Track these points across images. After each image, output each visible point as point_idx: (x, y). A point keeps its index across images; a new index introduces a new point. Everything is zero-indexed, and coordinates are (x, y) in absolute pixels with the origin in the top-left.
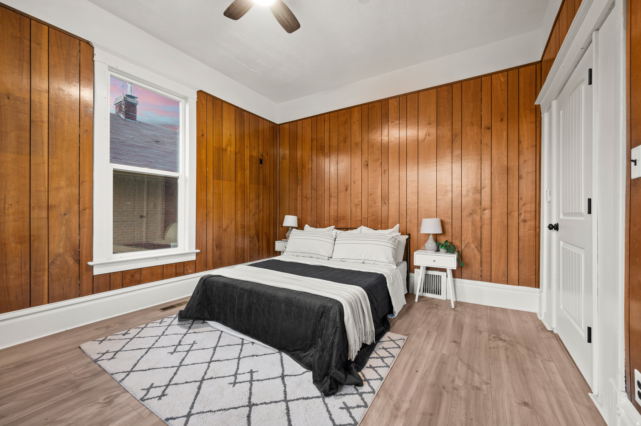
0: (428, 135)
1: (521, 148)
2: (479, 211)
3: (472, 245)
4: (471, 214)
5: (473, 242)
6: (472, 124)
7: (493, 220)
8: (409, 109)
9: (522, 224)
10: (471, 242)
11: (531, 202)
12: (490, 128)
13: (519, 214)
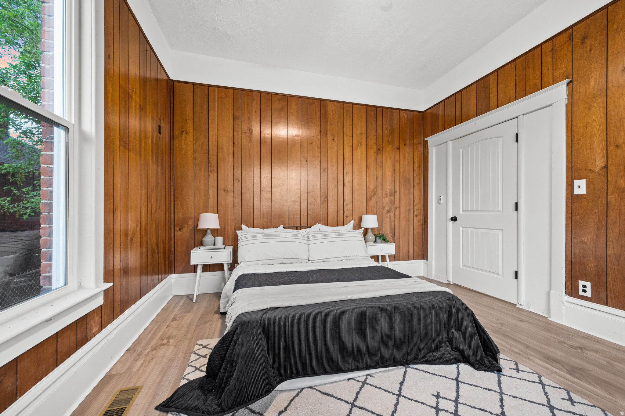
0: (360, 144)
1: (414, 167)
2: (393, 209)
3: (389, 235)
4: (388, 211)
5: (390, 233)
6: (389, 142)
7: (401, 216)
8: (345, 117)
9: (415, 218)
10: (388, 233)
11: (419, 203)
12: (399, 149)
13: (414, 211)
